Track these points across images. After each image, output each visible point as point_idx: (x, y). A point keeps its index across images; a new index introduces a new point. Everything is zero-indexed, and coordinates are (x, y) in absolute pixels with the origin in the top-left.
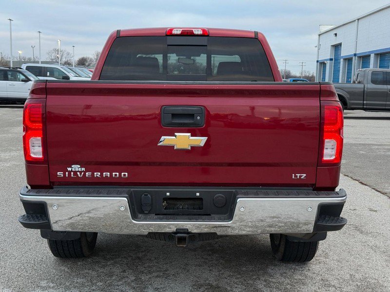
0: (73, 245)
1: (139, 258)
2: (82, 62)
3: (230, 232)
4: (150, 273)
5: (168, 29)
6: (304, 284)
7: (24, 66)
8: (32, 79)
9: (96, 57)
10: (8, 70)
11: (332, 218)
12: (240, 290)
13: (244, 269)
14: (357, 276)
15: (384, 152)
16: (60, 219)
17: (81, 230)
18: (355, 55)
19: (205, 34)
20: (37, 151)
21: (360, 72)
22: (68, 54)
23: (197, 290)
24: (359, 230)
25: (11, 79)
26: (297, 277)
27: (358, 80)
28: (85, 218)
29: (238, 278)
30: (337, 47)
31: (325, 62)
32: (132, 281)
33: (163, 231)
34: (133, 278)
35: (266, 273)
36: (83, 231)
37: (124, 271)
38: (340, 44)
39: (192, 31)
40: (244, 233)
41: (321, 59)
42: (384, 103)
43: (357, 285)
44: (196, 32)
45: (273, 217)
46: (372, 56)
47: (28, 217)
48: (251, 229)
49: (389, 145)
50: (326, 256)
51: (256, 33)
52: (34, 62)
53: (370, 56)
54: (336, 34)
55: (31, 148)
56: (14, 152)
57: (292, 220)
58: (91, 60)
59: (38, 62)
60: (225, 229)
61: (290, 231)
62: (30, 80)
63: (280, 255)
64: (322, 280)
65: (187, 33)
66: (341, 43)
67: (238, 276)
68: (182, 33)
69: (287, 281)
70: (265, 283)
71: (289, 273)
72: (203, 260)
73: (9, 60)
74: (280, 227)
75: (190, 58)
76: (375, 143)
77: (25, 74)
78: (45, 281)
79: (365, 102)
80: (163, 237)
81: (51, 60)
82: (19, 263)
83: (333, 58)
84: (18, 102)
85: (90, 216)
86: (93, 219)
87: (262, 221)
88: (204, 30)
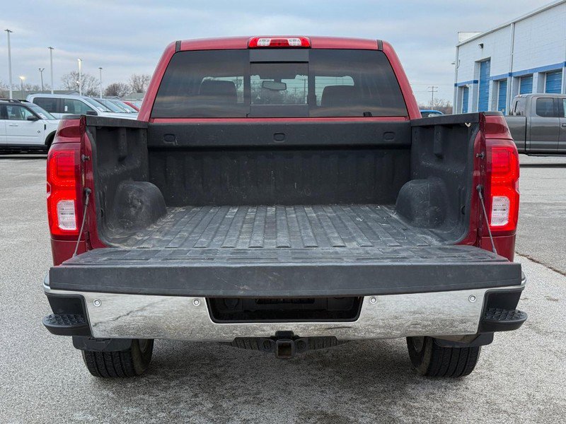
0: (120, 358)
1: (216, 376)
2: (113, 92)
3: (351, 335)
4: (234, 396)
5: (251, 39)
6: (461, 410)
7: (31, 98)
8: (42, 116)
9: (132, 84)
10: (7, 104)
11: (505, 311)
12: (368, 420)
13: (371, 389)
14: (538, 396)
15: (560, 214)
16: (101, 320)
17: (132, 337)
18: (511, 74)
19: (305, 45)
20: (68, 221)
21: (519, 99)
22: (93, 79)
23: (306, 421)
24: (534, 328)
25: (12, 117)
26: (451, 398)
27: (517, 111)
28: (136, 318)
29: (364, 403)
30: (484, 64)
31: (467, 85)
32: (209, 410)
33: (252, 336)
34: (210, 405)
35: (404, 394)
36: (135, 337)
37: (196, 396)
38: (489, 60)
39: (287, 41)
40: (372, 335)
41: (461, 81)
42: (556, 143)
43: (539, 410)
44: (292, 43)
45: (415, 313)
46: (536, 75)
47: (56, 317)
48: (382, 330)
49: (565, 205)
50: (491, 367)
51: (380, 43)
52: (43, 92)
53: (532, 75)
54: (482, 45)
55: (60, 216)
56: (21, 223)
57: (442, 317)
58: (126, 88)
59: (50, 92)
60: (344, 330)
61: (441, 332)
62: (40, 118)
63: (424, 367)
64: (487, 402)
65: (279, 44)
66: (490, 58)
67: (364, 400)
68: (271, 44)
69: (437, 405)
70: (404, 409)
71: (438, 394)
72: (310, 377)
73: (6, 89)
74: (426, 326)
75: (280, 82)
76: (546, 202)
77: (33, 109)
78: (81, 413)
79: (528, 143)
80: (255, 344)
81: (67, 89)
82: (40, 386)
83: (479, 79)
84: (23, 150)
85: (145, 314)
86: (150, 319)
87: (396, 318)
88: (303, 40)
